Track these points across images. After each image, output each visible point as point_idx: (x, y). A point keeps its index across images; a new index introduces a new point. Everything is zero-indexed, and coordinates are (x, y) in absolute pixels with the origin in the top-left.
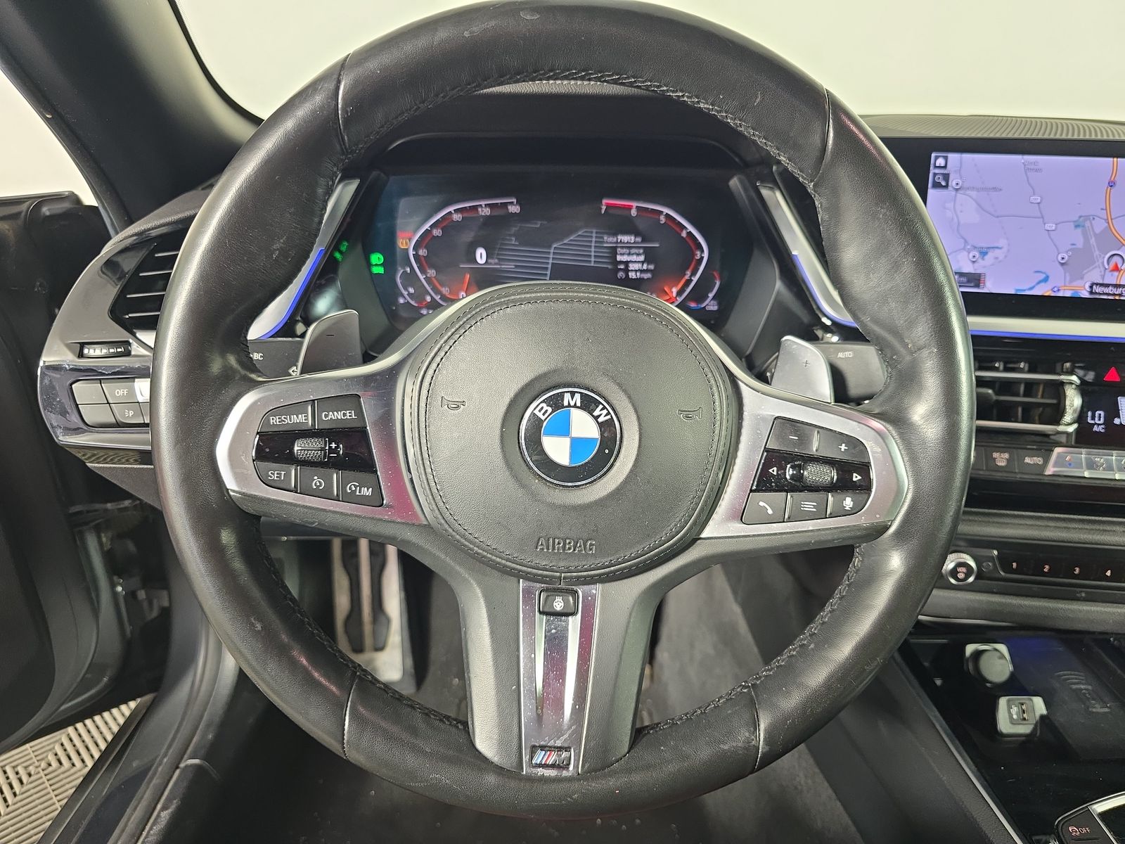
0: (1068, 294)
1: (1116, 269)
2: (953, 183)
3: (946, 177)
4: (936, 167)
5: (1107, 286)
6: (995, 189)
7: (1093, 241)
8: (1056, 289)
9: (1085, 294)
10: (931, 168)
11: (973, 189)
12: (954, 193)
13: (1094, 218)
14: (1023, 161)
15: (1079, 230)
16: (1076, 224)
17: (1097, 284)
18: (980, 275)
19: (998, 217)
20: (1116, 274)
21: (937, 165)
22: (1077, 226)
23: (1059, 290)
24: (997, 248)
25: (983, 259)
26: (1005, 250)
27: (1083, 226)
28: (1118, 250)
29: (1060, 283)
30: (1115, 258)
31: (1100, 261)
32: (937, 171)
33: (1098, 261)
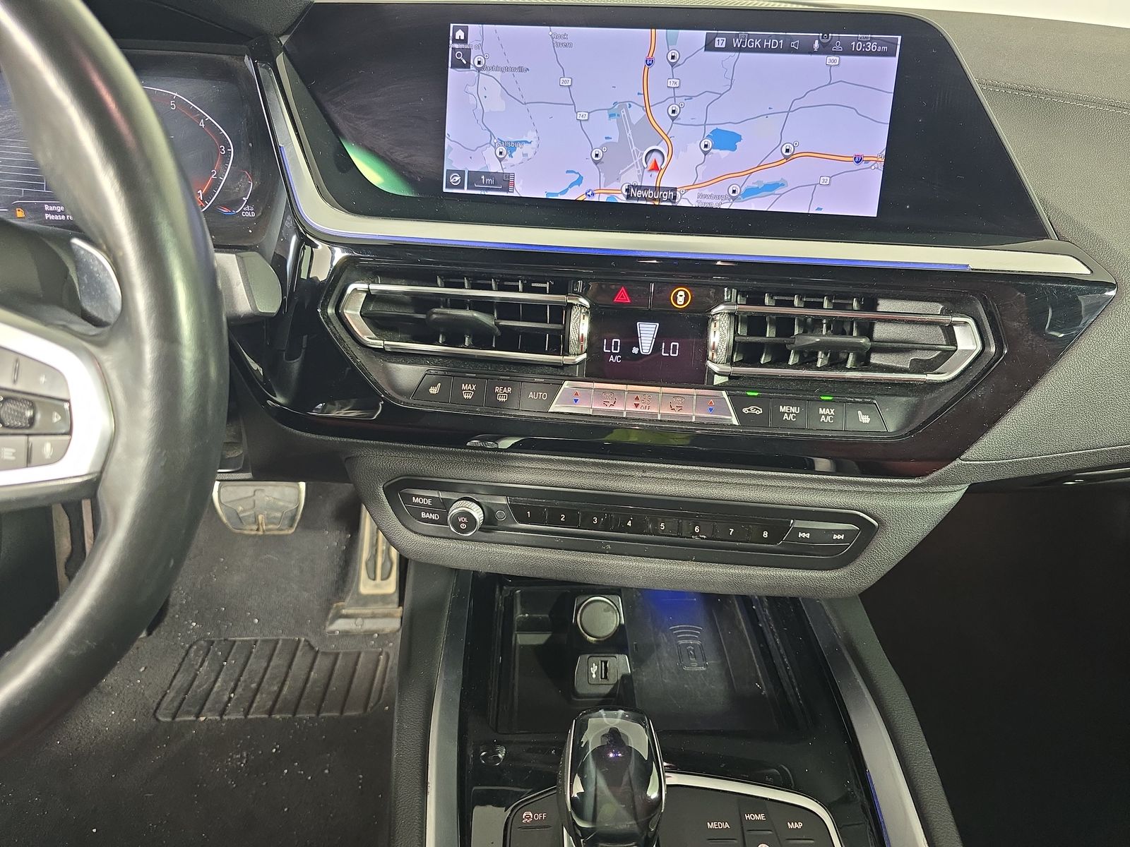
0: (603, 199)
1: (655, 168)
2: (473, 61)
3: (467, 53)
4: (455, 41)
5: (646, 188)
6: (521, 69)
7: (629, 134)
8: (590, 193)
9: (622, 199)
10: (451, 42)
11: (497, 69)
12: (476, 73)
13: (630, 106)
14: (550, 34)
15: (614, 120)
16: (612, 112)
17: (634, 187)
18: (508, 175)
19: (525, 104)
20: (655, 174)
21: (457, 38)
22: (611, 116)
23: (593, 194)
24: (526, 142)
25: (511, 156)
26: (534, 144)
27: (618, 115)
28: (657, 145)
29: (595, 187)
30: (655, 156)
31: (638, 159)
32: (456, 46)
33: (636, 159)
